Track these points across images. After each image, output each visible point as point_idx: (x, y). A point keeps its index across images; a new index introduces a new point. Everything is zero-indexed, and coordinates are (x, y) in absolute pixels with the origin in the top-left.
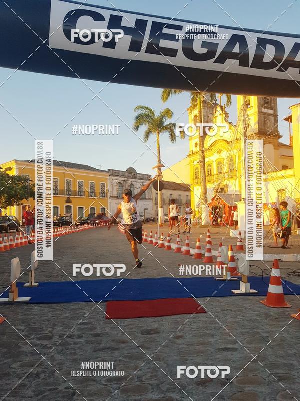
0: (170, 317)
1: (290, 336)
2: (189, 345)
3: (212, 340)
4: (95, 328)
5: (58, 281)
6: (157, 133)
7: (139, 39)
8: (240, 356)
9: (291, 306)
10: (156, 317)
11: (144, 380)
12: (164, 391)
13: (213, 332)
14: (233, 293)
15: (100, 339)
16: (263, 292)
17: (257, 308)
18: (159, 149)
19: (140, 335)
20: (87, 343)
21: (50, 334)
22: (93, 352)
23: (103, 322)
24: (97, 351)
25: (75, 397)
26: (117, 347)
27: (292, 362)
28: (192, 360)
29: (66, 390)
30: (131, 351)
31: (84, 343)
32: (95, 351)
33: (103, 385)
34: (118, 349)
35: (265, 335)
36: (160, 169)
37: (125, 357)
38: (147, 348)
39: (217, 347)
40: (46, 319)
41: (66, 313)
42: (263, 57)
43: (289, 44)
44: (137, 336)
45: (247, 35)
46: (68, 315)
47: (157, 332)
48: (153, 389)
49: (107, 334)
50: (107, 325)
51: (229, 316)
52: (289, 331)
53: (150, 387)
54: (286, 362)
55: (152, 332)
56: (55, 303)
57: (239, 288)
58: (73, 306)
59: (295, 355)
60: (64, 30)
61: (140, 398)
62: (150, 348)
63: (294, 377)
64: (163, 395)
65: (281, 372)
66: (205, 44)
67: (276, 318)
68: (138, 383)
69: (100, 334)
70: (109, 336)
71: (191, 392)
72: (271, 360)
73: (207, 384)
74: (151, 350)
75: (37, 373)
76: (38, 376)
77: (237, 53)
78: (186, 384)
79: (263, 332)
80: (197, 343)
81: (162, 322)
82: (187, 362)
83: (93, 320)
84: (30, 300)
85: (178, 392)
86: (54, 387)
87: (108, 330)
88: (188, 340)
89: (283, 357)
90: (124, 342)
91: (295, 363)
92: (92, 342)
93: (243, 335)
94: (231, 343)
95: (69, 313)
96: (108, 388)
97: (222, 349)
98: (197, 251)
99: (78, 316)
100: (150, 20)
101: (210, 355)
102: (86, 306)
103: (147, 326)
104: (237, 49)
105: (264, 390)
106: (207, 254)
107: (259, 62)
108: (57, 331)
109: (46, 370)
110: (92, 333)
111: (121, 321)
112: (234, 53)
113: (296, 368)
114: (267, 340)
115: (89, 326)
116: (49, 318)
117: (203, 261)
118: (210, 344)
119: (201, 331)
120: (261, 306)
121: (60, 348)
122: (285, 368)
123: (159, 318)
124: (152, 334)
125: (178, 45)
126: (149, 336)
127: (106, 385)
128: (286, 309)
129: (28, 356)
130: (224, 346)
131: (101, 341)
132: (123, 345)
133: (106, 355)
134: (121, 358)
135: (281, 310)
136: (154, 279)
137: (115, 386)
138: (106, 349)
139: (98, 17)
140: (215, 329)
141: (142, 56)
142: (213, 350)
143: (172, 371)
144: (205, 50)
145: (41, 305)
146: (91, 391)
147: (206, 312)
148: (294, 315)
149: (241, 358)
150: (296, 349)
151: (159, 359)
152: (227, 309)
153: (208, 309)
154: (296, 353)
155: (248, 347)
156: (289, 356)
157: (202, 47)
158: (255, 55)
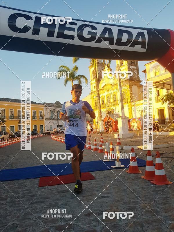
1: (139, 187)
2: (84, 196)
3: (96, 193)
4: (32, 192)
5: (12, 168)
6: (71, 81)
7: (52, 30)
8: (110, 199)
9: (142, 172)
12: (67, 220)
13: (98, 189)
14: (112, 168)
19: (57, 194)
20: (27, 200)
21: (5, 197)
22: (30, 204)
23: (37, 188)
25: (18, 228)
26: (44, 201)
27: (137, 200)
29: (12, 225)
30: (51, 202)
31: (25, 201)
33: (34, 220)
34: (44, 202)
35: (125, 188)
37: (48, 206)
38: (60, 200)
40: (3, 190)
41: (15, 186)
42: (121, 39)
43: (135, 32)
44: (55, 195)
45: (112, 28)
46: (16, 186)
47: (67, 191)
48: (61, 220)
50: (39, 190)
51: (108, 180)
54: (134, 201)
55: (64, 192)
56: (9, 181)
57: (115, 165)
58: (20, 182)
60: (9, 25)
61: (53, 225)
62: (62, 200)
64: (66, 223)
65: (131, 206)
66: (89, 33)
67: (133, 179)
69: (35, 195)
70: (40, 196)
71: (82, 219)
72: (126, 200)
73: (90, 215)
77: (107, 38)
80: (88, 195)
81: (70, 186)
82: (81, 205)
83: (31, 188)
89: (133, 198)
90: (48, 198)
92: (29, 200)
94: (106, 194)
96: (36, 222)
97: (101, 197)
98: (94, 147)
99: (22, 186)
102: (27, 181)
103: (62, 189)
104: (107, 35)
106: (100, 148)
107: (119, 42)
108: (10, 195)
109: (2, 216)
110: (30, 195)
111: (47, 187)
112: (106, 37)
114: (126, 191)
115: (29, 191)
117: (98, 152)
119: (91, 189)
120: (126, 173)
121: (11, 204)
122: (134, 203)
125: (74, 34)
126: (62, 194)
128: (139, 174)
130: (102, 195)
132: (47, 200)
133: (37, 206)
134: (45, 206)
135: (136, 175)
138: (36, 203)
139: (28, 18)
140: (99, 187)
141: (55, 39)
144: (90, 36)
146: (27, 224)
147: (95, 179)
148: (143, 177)
149: (111, 200)
150: (141, 194)
151: (67, 205)
153: (97, 177)
154: (140, 196)
155: (116, 195)
156: (136, 198)
157: (88, 34)
158: (117, 39)
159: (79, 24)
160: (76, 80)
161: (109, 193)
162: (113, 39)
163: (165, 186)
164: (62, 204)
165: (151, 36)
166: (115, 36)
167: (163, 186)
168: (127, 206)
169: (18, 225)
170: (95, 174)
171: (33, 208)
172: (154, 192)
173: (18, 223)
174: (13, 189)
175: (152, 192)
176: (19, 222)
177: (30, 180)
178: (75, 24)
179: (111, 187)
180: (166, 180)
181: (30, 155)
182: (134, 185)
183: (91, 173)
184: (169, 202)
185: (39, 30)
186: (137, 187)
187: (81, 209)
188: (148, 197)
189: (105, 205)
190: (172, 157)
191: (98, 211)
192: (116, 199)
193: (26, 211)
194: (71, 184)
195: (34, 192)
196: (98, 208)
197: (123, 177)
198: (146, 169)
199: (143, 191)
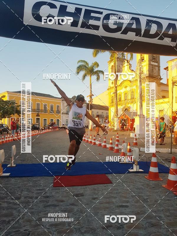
0: (91, 186)
2: (101, 203)
3: (114, 200)
4: (46, 193)
5: (28, 163)
6: (90, 76)
7: (76, 19)
9: (162, 180)
10: (83, 186)
11: (71, 225)
12: (82, 233)
13: (115, 195)
14: (130, 171)
15: (48, 199)
16: (147, 171)
17: (142, 181)
18: (91, 85)
19: (72, 197)
20: (40, 202)
21: (19, 196)
22: (44, 207)
23: (51, 188)
26: (58, 204)
27: (160, 215)
28: (101, 213)
29: (24, 232)
30: (66, 207)
31: (38, 202)
32: (45, 207)
33: (47, 228)
34: (58, 206)
35: (146, 198)
36: (91, 97)
37: (62, 211)
38: (76, 205)
39: (117, 204)
40: (18, 187)
41: (30, 183)
43: (165, 24)
44: (70, 198)
46: (31, 184)
47: (82, 195)
49: (53, 196)
50: (53, 191)
52: (160, 196)
53: (75, 230)
55: (79, 195)
57: (132, 169)
58: (35, 179)
60: (33, 14)
63: (161, 224)
64: (82, 235)
65: (153, 221)
68: (68, 227)
69: (49, 196)
70: (54, 198)
71: (99, 233)
74: (78, 206)
75: (9, 220)
76: (9, 222)
78: (96, 228)
79: (145, 196)
80: (105, 203)
81: (86, 189)
82: (98, 214)
83: (45, 187)
84: (10, 175)
85: (91, 233)
86: (17, 230)
87: (53, 194)
88: (100, 201)
90: (62, 201)
91: (163, 215)
92: (43, 201)
93: (133, 197)
94: (125, 203)
95: (32, 183)
96: (50, 230)
97: (119, 206)
98: (110, 146)
99: (37, 185)
100: (84, 9)
101: (112, 209)
102: (42, 179)
103: (77, 191)
104: (134, 26)
105: (142, 232)
106: (116, 148)
107: (147, 34)
108: (24, 194)
110: (44, 195)
111: (61, 188)
112: (133, 28)
113: (162, 219)
114: (147, 201)
115: (42, 191)
116: (20, 186)
117: (114, 151)
118: (113, 203)
119: (108, 195)
120: (145, 179)
123: (85, 187)
124: (79, 196)
125: (99, 23)
126: (78, 198)
127: (49, 228)
128: (159, 182)
129: (4, 210)
130: (121, 204)
131: (49, 201)
132: (62, 203)
133: (50, 209)
134: (59, 212)
135: (156, 182)
136: (84, 163)
137: (54, 229)
138: (50, 206)
139: (53, 6)
140: (116, 193)
142: (114, 207)
145: (16, 178)
146: (39, 232)
147: (112, 183)
148: (164, 186)
149: (130, 211)
150: (163, 207)
151: (82, 212)
152: (125, 181)
153: (113, 181)
154: (163, 209)
155: (135, 205)
156: (159, 211)
157: (114, 25)
159: (105, 13)
160: (94, 75)
161: (128, 202)
164: (78, 211)
166: (143, 27)
168: (150, 221)
169: (31, 233)
170: (111, 177)
171: (47, 212)
173: (30, 230)
174: (28, 187)
176: (31, 228)
177: (45, 177)
178: (101, 13)
179: (130, 195)
181: (45, 150)
182: (155, 195)
183: (107, 175)
188: (173, 212)
192: (136, 210)
193: (39, 215)
194: (87, 186)
195: (48, 192)
197: (142, 184)
198: (168, 177)
199: (166, 203)
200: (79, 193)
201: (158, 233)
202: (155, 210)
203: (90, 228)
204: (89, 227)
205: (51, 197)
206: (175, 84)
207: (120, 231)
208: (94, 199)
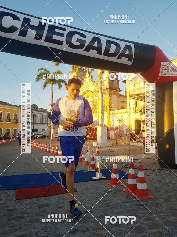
0: (55, 196)
1: (121, 201)
2: (66, 211)
4: (9, 206)
7: (40, 33)
9: (122, 185)
11: (38, 234)
14: (93, 179)
15: (12, 212)
16: (108, 178)
17: (105, 187)
18: (52, 94)
19: (37, 208)
20: (4, 215)
23: (14, 202)
24: (10, 220)
31: (2, 216)
32: (9, 220)
34: (23, 218)
35: (108, 202)
36: (52, 106)
37: (27, 222)
42: (109, 50)
43: (123, 45)
44: (35, 209)
47: (47, 205)
49: (17, 209)
51: (90, 193)
55: (45, 206)
57: (96, 176)
59: (123, 211)
62: (43, 215)
66: (78, 40)
67: (115, 192)
69: (12, 209)
70: (18, 210)
73: (75, 233)
77: (96, 47)
79: (107, 200)
83: (7, 201)
88: (66, 209)
89: (117, 213)
92: (7, 215)
94: (89, 208)
103: (42, 202)
104: (96, 45)
107: (107, 53)
110: (7, 209)
111: (25, 200)
112: (94, 46)
114: (109, 205)
115: (5, 205)
120: (107, 186)
123: (49, 197)
124: (44, 207)
125: (63, 39)
126: (43, 208)
128: (120, 187)
134: (25, 223)
135: (117, 187)
136: (47, 174)
139: (16, 18)
143: (55, 227)
144: (78, 44)
147: (77, 192)
148: (124, 190)
149: (95, 216)
150: (124, 209)
152: (89, 189)
153: (78, 190)
154: (124, 211)
155: (99, 210)
156: (120, 213)
157: (77, 42)
158: (105, 49)
159: (69, 30)
162: (101, 48)
163: (146, 200)
165: (138, 50)
166: (104, 46)
167: (145, 200)
172: (137, 207)
175: (134, 207)
178: (65, 30)
179: (94, 201)
180: (148, 194)
182: (116, 199)
184: (152, 217)
185: (27, 31)
186: (119, 201)
187: (65, 226)
189: (89, 221)
190: (150, 170)
191: (83, 228)
192: (100, 214)
194: (51, 197)
195: (11, 206)
196: (82, 225)
197: (104, 190)
198: (127, 181)
199: (126, 205)
200: (44, 204)
201: (120, 231)
202: (116, 212)
203: (58, 235)
204: (56, 234)
205: (15, 210)
206: (132, 97)
207: (87, 233)
208: (60, 207)
